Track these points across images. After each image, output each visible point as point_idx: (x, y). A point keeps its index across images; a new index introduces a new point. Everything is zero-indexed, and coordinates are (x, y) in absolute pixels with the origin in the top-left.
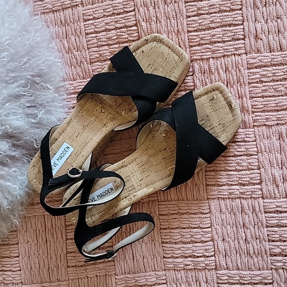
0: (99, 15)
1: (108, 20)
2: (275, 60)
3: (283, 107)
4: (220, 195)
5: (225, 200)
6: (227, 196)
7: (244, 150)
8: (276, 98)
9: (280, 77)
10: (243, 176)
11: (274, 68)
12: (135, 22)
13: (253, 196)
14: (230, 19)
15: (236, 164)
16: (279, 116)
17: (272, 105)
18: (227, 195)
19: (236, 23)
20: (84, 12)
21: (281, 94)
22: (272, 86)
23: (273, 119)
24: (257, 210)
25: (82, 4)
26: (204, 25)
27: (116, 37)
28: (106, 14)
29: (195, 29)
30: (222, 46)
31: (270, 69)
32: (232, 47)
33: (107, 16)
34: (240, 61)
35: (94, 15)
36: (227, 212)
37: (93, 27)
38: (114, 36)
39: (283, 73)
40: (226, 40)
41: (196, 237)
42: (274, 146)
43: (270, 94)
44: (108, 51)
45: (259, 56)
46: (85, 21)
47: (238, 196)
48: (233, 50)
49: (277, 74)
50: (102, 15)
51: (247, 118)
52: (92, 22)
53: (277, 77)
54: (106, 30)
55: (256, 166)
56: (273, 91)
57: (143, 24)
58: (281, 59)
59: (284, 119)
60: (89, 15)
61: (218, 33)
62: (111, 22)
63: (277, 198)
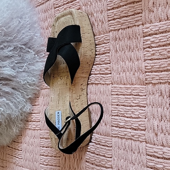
0: (61, 4)
1: (65, 6)
2: (161, 28)
3: (164, 69)
4: (119, 135)
5: (122, 139)
6: (123, 137)
7: (138, 102)
8: (160, 61)
9: (164, 43)
10: (134, 123)
11: (161, 35)
12: (79, 7)
13: (139, 139)
15: (131, 113)
16: (161, 76)
17: (157, 67)
18: (123, 135)
20: (54, 3)
21: (164, 57)
22: (158, 51)
23: (156, 78)
24: (141, 151)
26: (117, 4)
28: (65, 3)
29: (111, 8)
30: (127, 19)
31: (157, 36)
32: (133, 20)
33: (66, 4)
34: (138, 31)
35: (59, 4)
36: (122, 148)
37: (58, 12)
39: (166, 39)
40: (129, 14)
41: (102, 162)
42: (156, 101)
43: (156, 57)
45: (150, 26)
46: (55, 8)
47: (130, 138)
48: (134, 22)
49: (162, 41)
50: (63, 3)
51: (141, 77)
52: (58, 8)
53: (162, 43)
55: (143, 116)
56: (159, 54)
57: (83, 7)
58: (166, 27)
59: (164, 78)
60: (57, 5)
61: (125, 9)
62: (67, 8)
63: (156, 145)
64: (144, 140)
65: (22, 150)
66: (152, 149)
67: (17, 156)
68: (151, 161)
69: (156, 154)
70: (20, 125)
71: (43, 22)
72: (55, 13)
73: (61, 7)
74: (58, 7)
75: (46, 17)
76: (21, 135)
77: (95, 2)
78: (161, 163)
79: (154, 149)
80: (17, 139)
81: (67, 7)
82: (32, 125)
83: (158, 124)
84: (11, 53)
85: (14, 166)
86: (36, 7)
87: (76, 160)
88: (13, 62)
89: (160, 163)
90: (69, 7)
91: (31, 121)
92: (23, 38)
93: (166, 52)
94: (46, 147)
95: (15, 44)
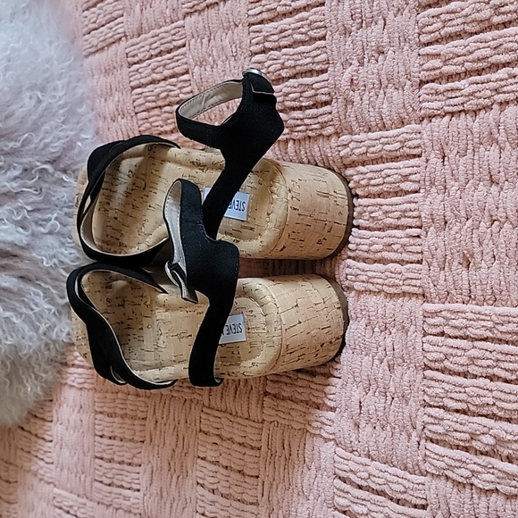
0: (144, 54)
1: (154, 62)
2: (371, 150)
3: (376, 255)
9: (376, 189)
11: (371, 167)
12: (186, 66)
14: (309, 60)
19: (318, 67)
20: (127, 51)
21: (378, 226)
25: (126, 36)
26: (273, 73)
27: (165, 94)
28: (153, 53)
30: (301, 116)
33: (157, 56)
35: (139, 55)
37: (138, 76)
38: (163, 92)
39: (381, 180)
41: (235, 488)
42: (359, 337)
44: (160, 118)
46: (130, 65)
49: (373, 182)
50: (149, 53)
52: (137, 66)
53: (373, 188)
54: (153, 82)
57: (196, 69)
58: (380, 146)
59: (376, 280)
60: (133, 56)
61: (293, 89)
62: (158, 67)
63: (356, 453)
64: (331, 437)
65: (51, 441)
66: (346, 462)
67: (41, 457)
68: (342, 494)
69: (353, 477)
70: (44, 375)
71: (103, 100)
72: (131, 79)
73: (144, 64)
74: (138, 63)
75: (109, 87)
76: (51, 401)
77: (224, 58)
78: (363, 502)
79: (350, 463)
80: (41, 411)
81: (158, 64)
82: (75, 375)
83: (362, 400)
84: (14, 184)
85: (35, 481)
86: (86, 57)
87: (175, 477)
88: (22, 208)
89: (360, 501)
90: (164, 66)
91: (73, 365)
92: (46, 146)
93: (381, 213)
94: (110, 438)
95: (24, 160)
